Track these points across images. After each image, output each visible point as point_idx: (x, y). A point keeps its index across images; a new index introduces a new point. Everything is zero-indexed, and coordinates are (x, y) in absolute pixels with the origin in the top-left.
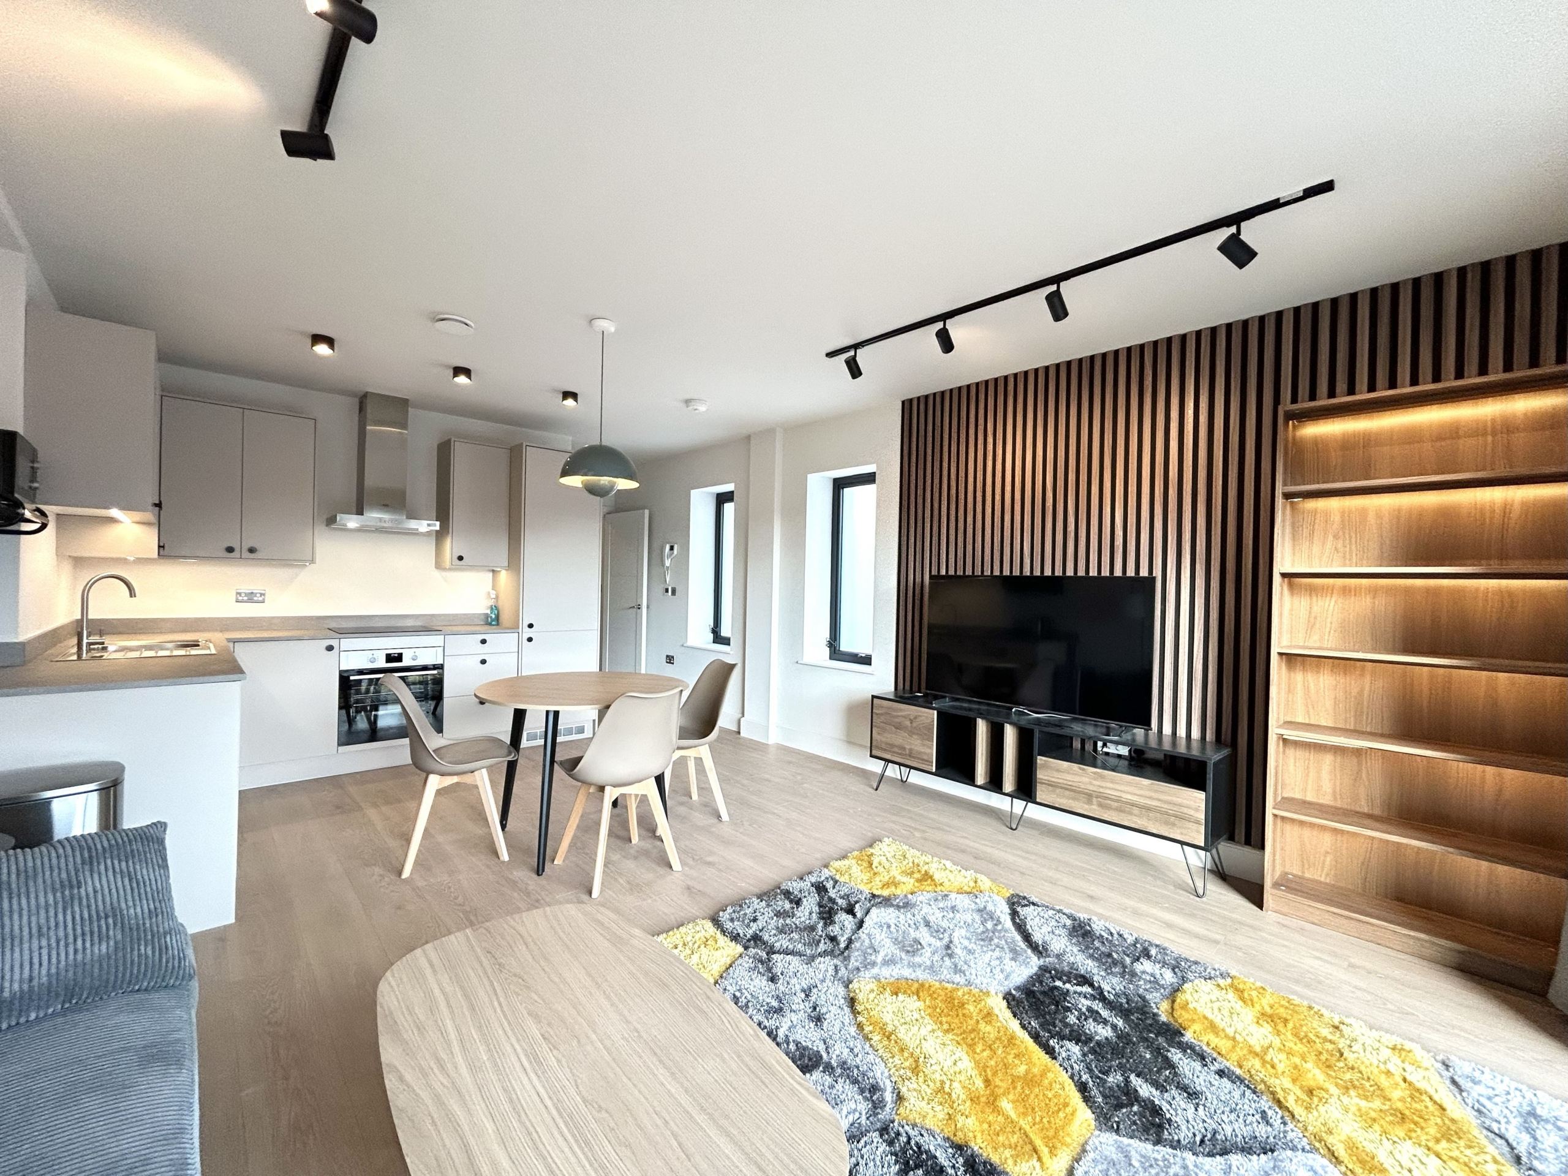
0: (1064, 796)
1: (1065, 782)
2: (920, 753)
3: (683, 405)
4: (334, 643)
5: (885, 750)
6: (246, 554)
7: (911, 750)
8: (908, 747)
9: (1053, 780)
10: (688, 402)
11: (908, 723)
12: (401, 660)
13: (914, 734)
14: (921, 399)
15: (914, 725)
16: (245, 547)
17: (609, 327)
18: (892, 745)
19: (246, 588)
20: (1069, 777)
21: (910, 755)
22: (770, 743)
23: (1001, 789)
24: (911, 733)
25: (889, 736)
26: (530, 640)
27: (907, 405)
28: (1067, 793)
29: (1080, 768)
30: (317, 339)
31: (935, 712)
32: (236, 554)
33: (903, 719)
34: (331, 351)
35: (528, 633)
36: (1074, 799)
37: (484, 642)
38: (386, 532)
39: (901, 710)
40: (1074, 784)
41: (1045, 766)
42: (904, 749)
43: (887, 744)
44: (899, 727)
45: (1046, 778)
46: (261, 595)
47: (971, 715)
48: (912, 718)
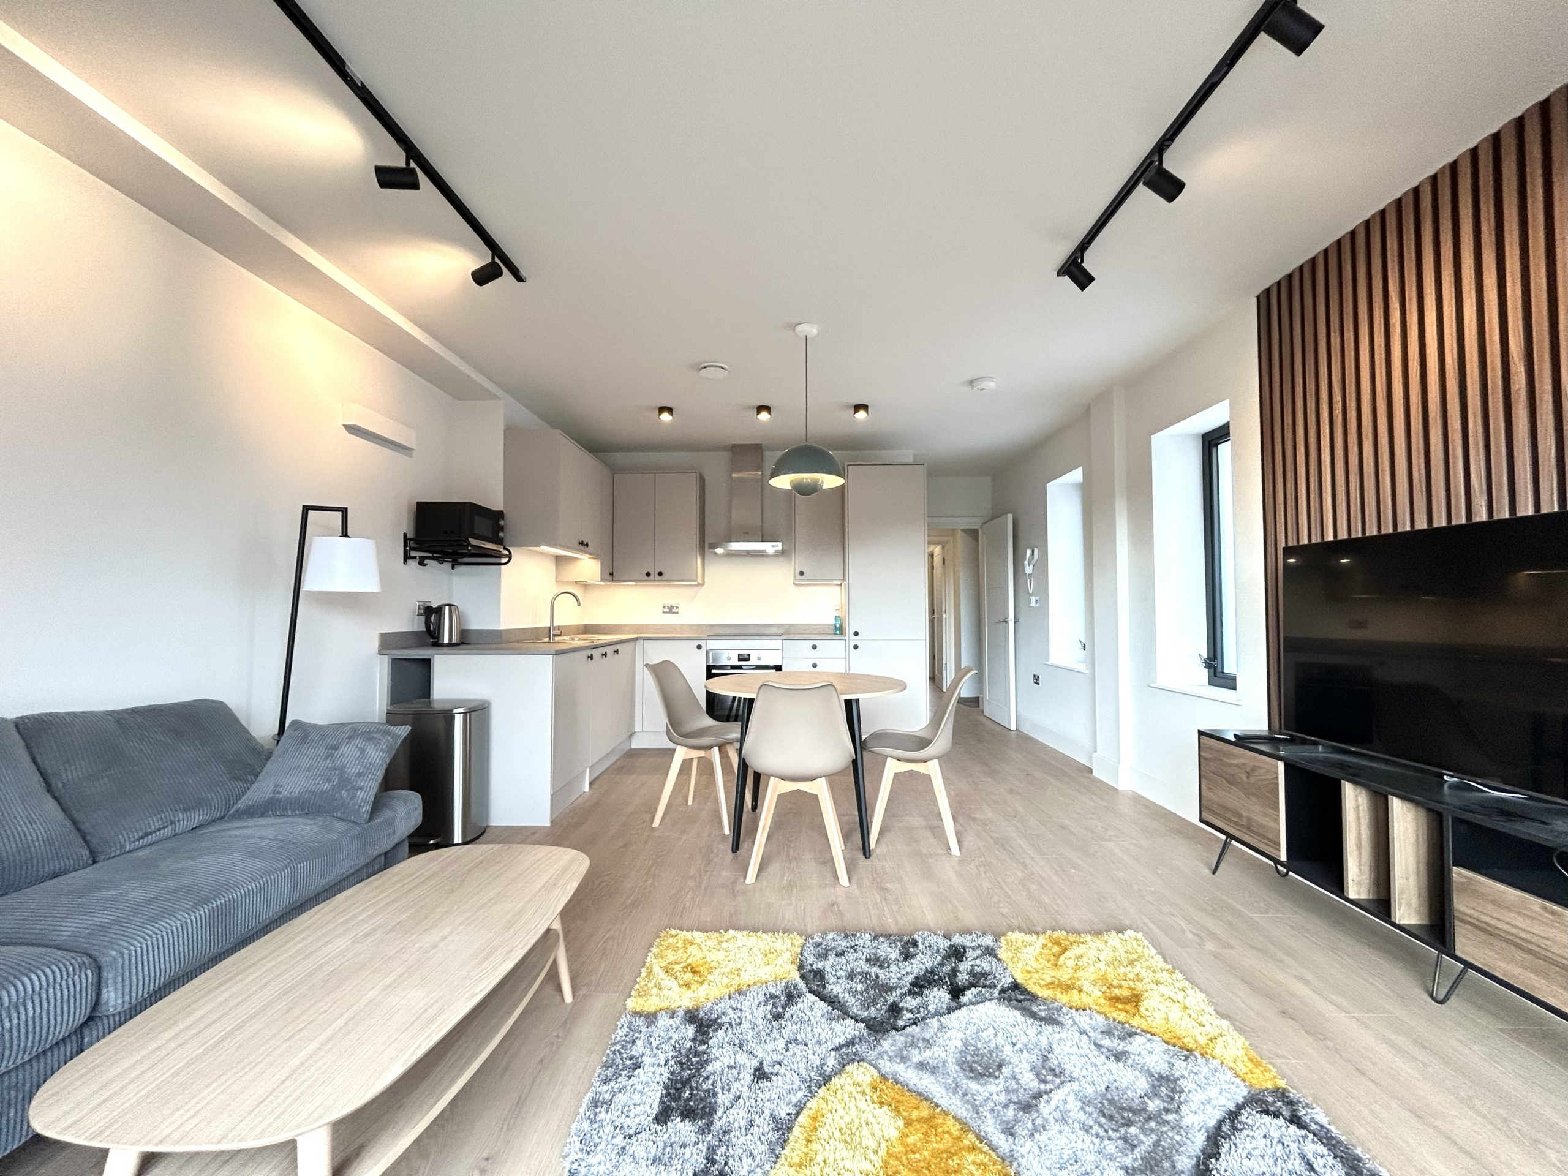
0: (1513, 960)
1: (1514, 931)
2: (1262, 826)
3: (968, 389)
4: (702, 643)
5: (1218, 814)
6: (657, 577)
7: (1249, 819)
8: (1245, 814)
9: (1487, 919)
10: (971, 383)
11: (1244, 777)
12: (748, 659)
13: (1253, 794)
14: (1282, 282)
15: (1252, 780)
16: (657, 572)
17: (812, 330)
18: (1226, 809)
19: (669, 603)
20: (1519, 922)
21: (1249, 828)
22: (1120, 788)
23: (1389, 916)
24: (1249, 794)
25: (1222, 793)
26: (856, 647)
27: (1263, 301)
28: (1520, 955)
29: (1545, 908)
30: (662, 410)
31: (1281, 766)
32: (652, 577)
33: (1237, 770)
34: (671, 418)
35: (854, 640)
36: (1538, 973)
37: (814, 647)
38: (753, 556)
39: (1234, 756)
40: (1534, 939)
41: (1469, 889)
42: (1240, 816)
43: (1219, 804)
44: (1232, 781)
45: (1472, 912)
46: (677, 607)
47: (1334, 773)
48: (1249, 769)
